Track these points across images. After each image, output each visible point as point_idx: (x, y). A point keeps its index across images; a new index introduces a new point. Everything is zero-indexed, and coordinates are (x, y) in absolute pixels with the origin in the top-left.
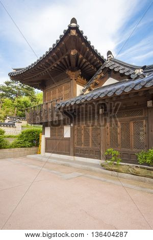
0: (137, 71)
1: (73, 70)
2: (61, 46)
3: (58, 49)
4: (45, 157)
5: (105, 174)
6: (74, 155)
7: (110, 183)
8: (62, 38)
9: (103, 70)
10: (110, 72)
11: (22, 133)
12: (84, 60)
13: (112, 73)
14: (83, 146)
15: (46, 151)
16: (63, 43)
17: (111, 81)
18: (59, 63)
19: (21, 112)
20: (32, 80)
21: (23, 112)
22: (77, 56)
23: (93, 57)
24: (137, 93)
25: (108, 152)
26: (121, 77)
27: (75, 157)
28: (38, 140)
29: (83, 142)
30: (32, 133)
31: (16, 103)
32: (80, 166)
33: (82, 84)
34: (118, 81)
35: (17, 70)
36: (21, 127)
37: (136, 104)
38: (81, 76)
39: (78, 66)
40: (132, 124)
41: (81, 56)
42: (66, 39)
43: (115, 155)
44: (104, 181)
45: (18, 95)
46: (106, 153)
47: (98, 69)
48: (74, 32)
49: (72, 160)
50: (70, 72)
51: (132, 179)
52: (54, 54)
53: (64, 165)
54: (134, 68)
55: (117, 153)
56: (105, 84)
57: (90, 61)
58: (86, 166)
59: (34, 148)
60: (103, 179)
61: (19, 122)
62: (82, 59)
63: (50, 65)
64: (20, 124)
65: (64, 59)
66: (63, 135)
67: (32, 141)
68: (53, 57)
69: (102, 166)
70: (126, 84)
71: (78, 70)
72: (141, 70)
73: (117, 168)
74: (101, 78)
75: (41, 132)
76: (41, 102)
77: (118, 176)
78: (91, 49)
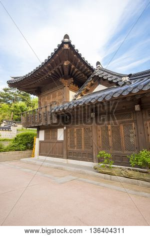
0: (124, 79)
1: (66, 78)
2: (55, 58)
4: (38, 160)
5: (99, 177)
6: (67, 158)
7: (104, 187)
8: (56, 51)
9: (93, 78)
10: (99, 80)
11: (17, 136)
12: (76, 70)
13: (101, 80)
14: (76, 149)
15: (40, 154)
16: (57, 55)
17: (100, 87)
18: (53, 72)
19: (17, 116)
20: (29, 87)
21: (18, 116)
22: (70, 66)
23: (84, 67)
24: (125, 98)
25: (101, 155)
26: (110, 84)
27: (68, 160)
28: (32, 143)
29: (76, 144)
30: (26, 136)
31: (12, 108)
32: (73, 169)
33: (75, 91)
34: (107, 88)
35: (15, 78)
36: (17, 130)
37: (124, 108)
38: (74, 83)
39: (71, 75)
40: (122, 127)
41: (73, 66)
42: (59, 52)
43: (107, 158)
44: (98, 185)
45: (15, 100)
46: (99, 156)
47: (88, 77)
48: (66, 46)
49: (66, 163)
50: (63, 79)
51: (125, 182)
52: (49, 65)
53: (57, 168)
54: (121, 76)
55: (109, 156)
56: (96, 90)
57: (81, 70)
58: (79, 169)
59: (28, 152)
60: (96, 183)
61: (15, 126)
62: (74, 69)
63: (45, 74)
64: (16, 128)
65: (58, 69)
66: (56, 138)
67: (26, 144)
68: (48, 67)
69: (95, 169)
70: (114, 91)
71: (71, 78)
72: (127, 78)
73: (110, 172)
74: (92, 85)
75: (36, 135)
76: (36, 107)
77: (111, 180)
78: (82, 60)
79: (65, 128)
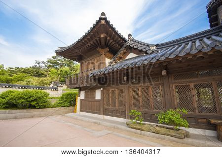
0: (152, 48)
1: (102, 48)
2: (94, 31)
3: (92, 33)
4: (79, 115)
5: (131, 132)
6: (104, 114)
7: (135, 141)
8: (95, 26)
9: (125, 47)
10: (130, 49)
11: (63, 95)
12: (111, 41)
13: (133, 49)
14: (111, 107)
15: (81, 111)
16: (95, 29)
17: (131, 55)
18: (92, 43)
20: (72, 55)
21: (64, 79)
22: (106, 38)
23: (117, 38)
24: (153, 64)
25: (132, 113)
26: (139, 52)
27: (105, 116)
28: (75, 101)
29: (111, 103)
30: (70, 95)
31: (59, 72)
32: (108, 124)
33: (110, 58)
34: (137, 56)
35: (61, 48)
36: (62, 90)
38: (109, 52)
39: (105, 45)
40: (150, 89)
41: (108, 38)
43: (138, 115)
44: (130, 139)
45: (62, 65)
46: (131, 114)
47: (121, 46)
48: (103, 22)
49: (102, 118)
50: (100, 49)
51: (153, 137)
52: (89, 37)
53: (95, 123)
54: (149, 46)
55: (140, 114)
56: (127, 58)
57: (115, 41)
58: (114, 125)
59: (72, 108)
60: (129, 137)
61: (61, 87)
62: (109, 40)
63: (85, 45)
64: (62, 88)
65: (96, 40)
66: (95, 97)
67: (70, 102)
68: (88, 39)
69: (128, 125)
70: (144, 58)
71: (106, 47)
72: (155, 47)
73: (140, 127)
74: (124, 53)
75: (77, 95)
76: (78, 71)
77: (141, 134)
78: (116, 33)
79: (102, 89)
